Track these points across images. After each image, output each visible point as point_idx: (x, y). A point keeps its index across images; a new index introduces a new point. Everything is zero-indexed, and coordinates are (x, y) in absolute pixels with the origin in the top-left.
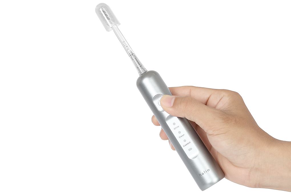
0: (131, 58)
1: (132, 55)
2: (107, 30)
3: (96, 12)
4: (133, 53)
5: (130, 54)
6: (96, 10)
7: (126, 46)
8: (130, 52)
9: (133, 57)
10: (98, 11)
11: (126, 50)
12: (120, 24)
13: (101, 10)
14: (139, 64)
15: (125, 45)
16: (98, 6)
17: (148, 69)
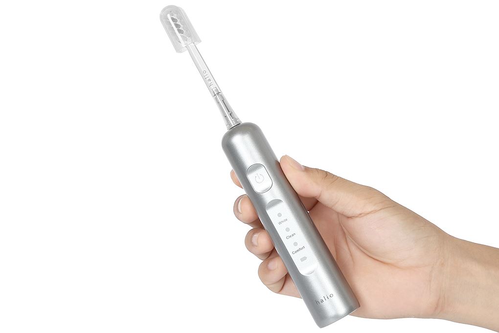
0: (216, 99)
1: (218, 95)
2: (178, 49)
3: (161, 20)
4: (220, 91)
5: (214, 93)
6: (161, 16)
7: (208, 79)
8: (214, 90)
9: (218, 98)
10: (163, 18)
11: (209, 86)
12: (200, 41)
13: (169, 16)
14: (227, 110)
15: (206, 77)
16: (164, 9)
17: (244, 120)
